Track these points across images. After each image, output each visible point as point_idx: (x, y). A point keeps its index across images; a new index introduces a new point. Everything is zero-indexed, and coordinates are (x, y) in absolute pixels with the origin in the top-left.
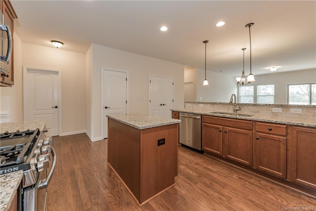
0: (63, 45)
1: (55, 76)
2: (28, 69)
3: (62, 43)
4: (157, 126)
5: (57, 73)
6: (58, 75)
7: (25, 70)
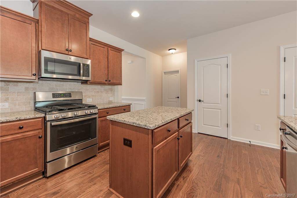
0: (176, 50)
1: (177, 74)
2: (165, 73)
3: (175, 49)
4: (119, 121)
5: (178, 71)
6: (178, 73)
7: (163, 73)
